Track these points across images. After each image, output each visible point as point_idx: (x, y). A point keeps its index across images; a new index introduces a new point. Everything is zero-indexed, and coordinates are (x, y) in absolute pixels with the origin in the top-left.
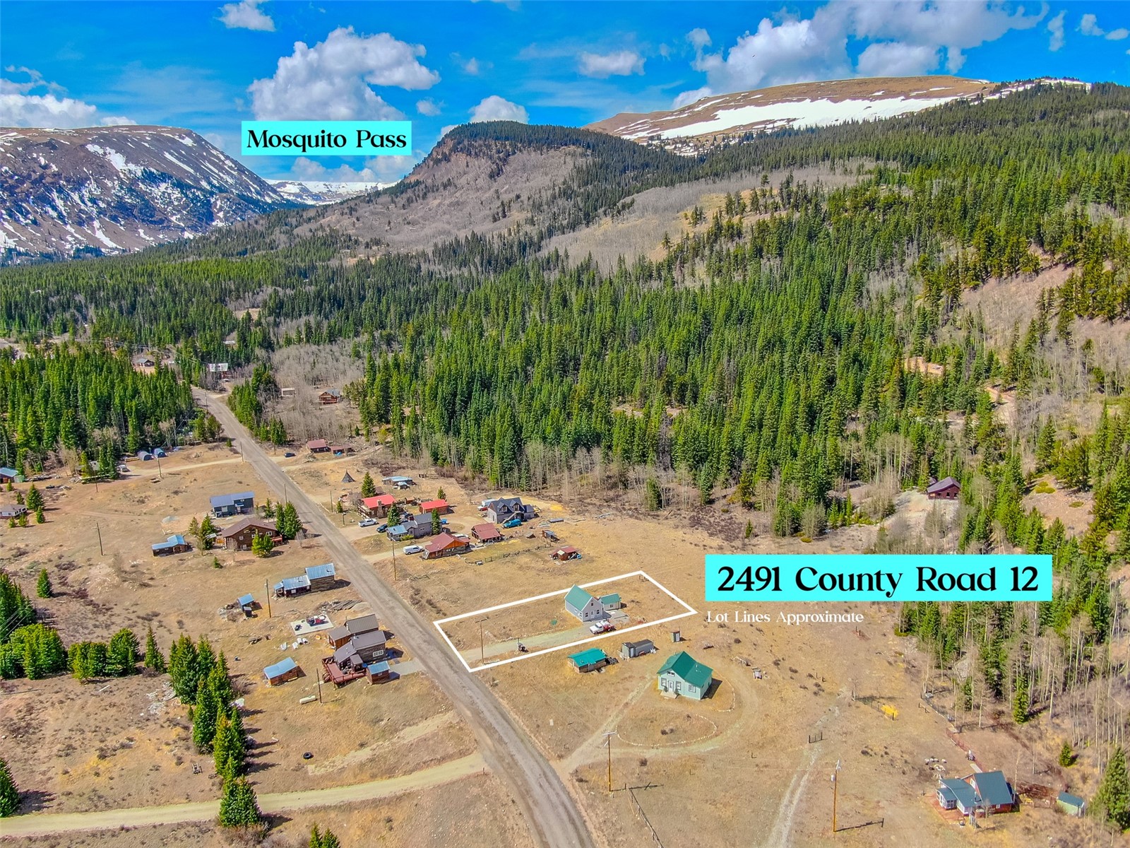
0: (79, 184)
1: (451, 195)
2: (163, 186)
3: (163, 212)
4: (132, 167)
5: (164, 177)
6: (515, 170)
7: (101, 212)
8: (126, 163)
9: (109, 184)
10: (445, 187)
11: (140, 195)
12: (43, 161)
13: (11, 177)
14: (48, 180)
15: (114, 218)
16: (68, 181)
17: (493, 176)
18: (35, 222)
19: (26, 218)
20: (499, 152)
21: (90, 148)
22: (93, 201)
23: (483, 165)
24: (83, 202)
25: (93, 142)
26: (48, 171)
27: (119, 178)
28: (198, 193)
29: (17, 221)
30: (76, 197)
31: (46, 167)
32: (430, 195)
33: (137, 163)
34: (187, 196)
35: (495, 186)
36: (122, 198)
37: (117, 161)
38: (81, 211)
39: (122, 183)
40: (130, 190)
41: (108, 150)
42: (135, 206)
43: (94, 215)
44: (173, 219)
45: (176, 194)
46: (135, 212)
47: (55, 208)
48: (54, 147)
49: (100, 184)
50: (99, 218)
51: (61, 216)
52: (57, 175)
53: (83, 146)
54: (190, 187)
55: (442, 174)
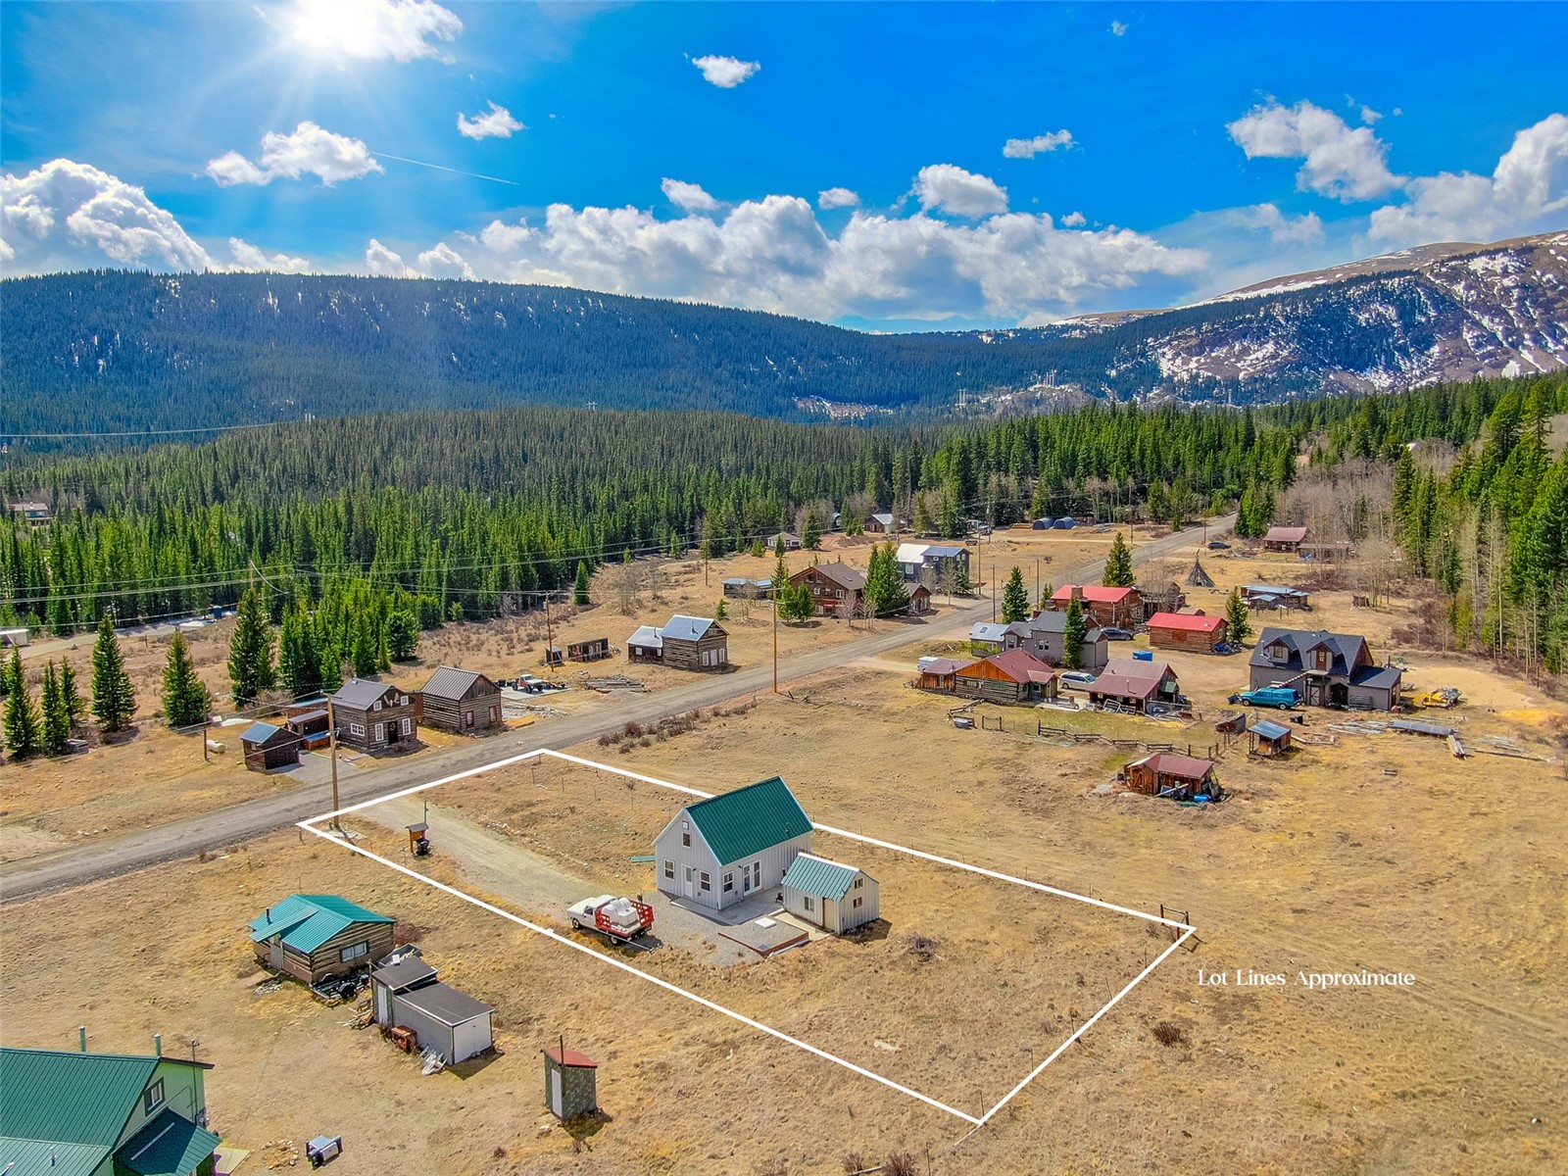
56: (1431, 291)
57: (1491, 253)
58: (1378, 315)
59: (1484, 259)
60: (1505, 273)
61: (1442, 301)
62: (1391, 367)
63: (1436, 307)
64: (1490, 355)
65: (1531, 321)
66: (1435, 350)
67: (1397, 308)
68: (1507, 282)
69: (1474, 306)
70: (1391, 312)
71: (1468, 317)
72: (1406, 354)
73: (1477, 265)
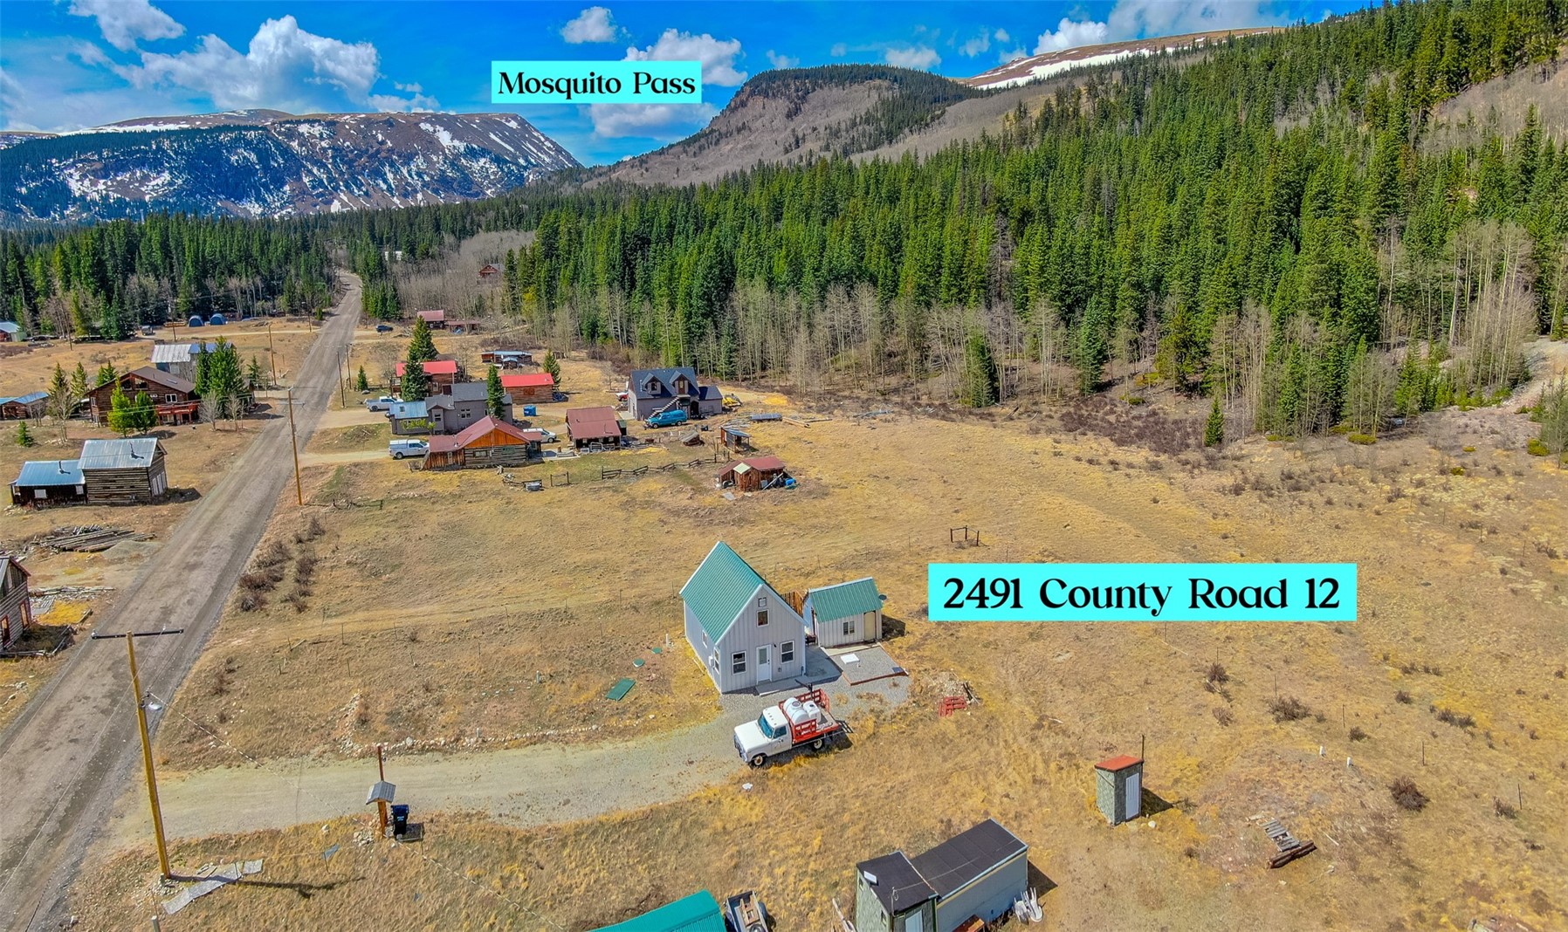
0: (408, 159)
1: (745, 139)
2: (482, 161)
3: (480, 185)
4: (456, 143)
5: (484, 152)
6: (815, 108)
7: (425, 185)
8: (452, 139)
9: (435, 159)
10: (739, 131)
11: (461, 169)
12: (380, 137)
13: (352, 152)
14: (383, 154)
15: (436, 191)
16: (399, 156)
17: (790, 116)
18: (366, 194)
19: (360, 190)
20: (797, 91)
21: (423, 126)
22: (419, 175)
23: (781, 105)
24: (411, 175)
25: (426, 121)
26: (384, 147)
27: (444, 153)
28: (514, 168)
29: (352, 192)
30: (405, 172)
31: (383, 143)
32: (723, 142)
33: (461, 140)
34: (502, 170)
35: (792, 125)
36: (444, 172)
37: (444, 138)
38: (408, 184)
39: (446, 157)
40: (453, 164)
41: (438, 127)
42: (455, 179)
43: (419, 188)
44: (488, 192)
45: (494, 168)
46: (455, 185)
47: (385, 181)
48: (391, 125)
49: (427, 160)
50: (422, 191)
51: (390, 189)
52: (391, 151)
53: (417, 124)
54: (506, 162)
55: (736, 120)
56: (278, 144)
57: (311, 121)
58: (245, 157)
59: (307, 126)
60: (322, 138)
61: (286, 152)
62: (260, 199)
63: (283, 157)
64: (321, 195)
65: (342, 174)
66: (287, 188)
67: (256, 154)
68: (324, 144)
69: (306, 158)
70: (253, 157)
71: (305, 167)
72: (268, 190)
73: (304, 128)
